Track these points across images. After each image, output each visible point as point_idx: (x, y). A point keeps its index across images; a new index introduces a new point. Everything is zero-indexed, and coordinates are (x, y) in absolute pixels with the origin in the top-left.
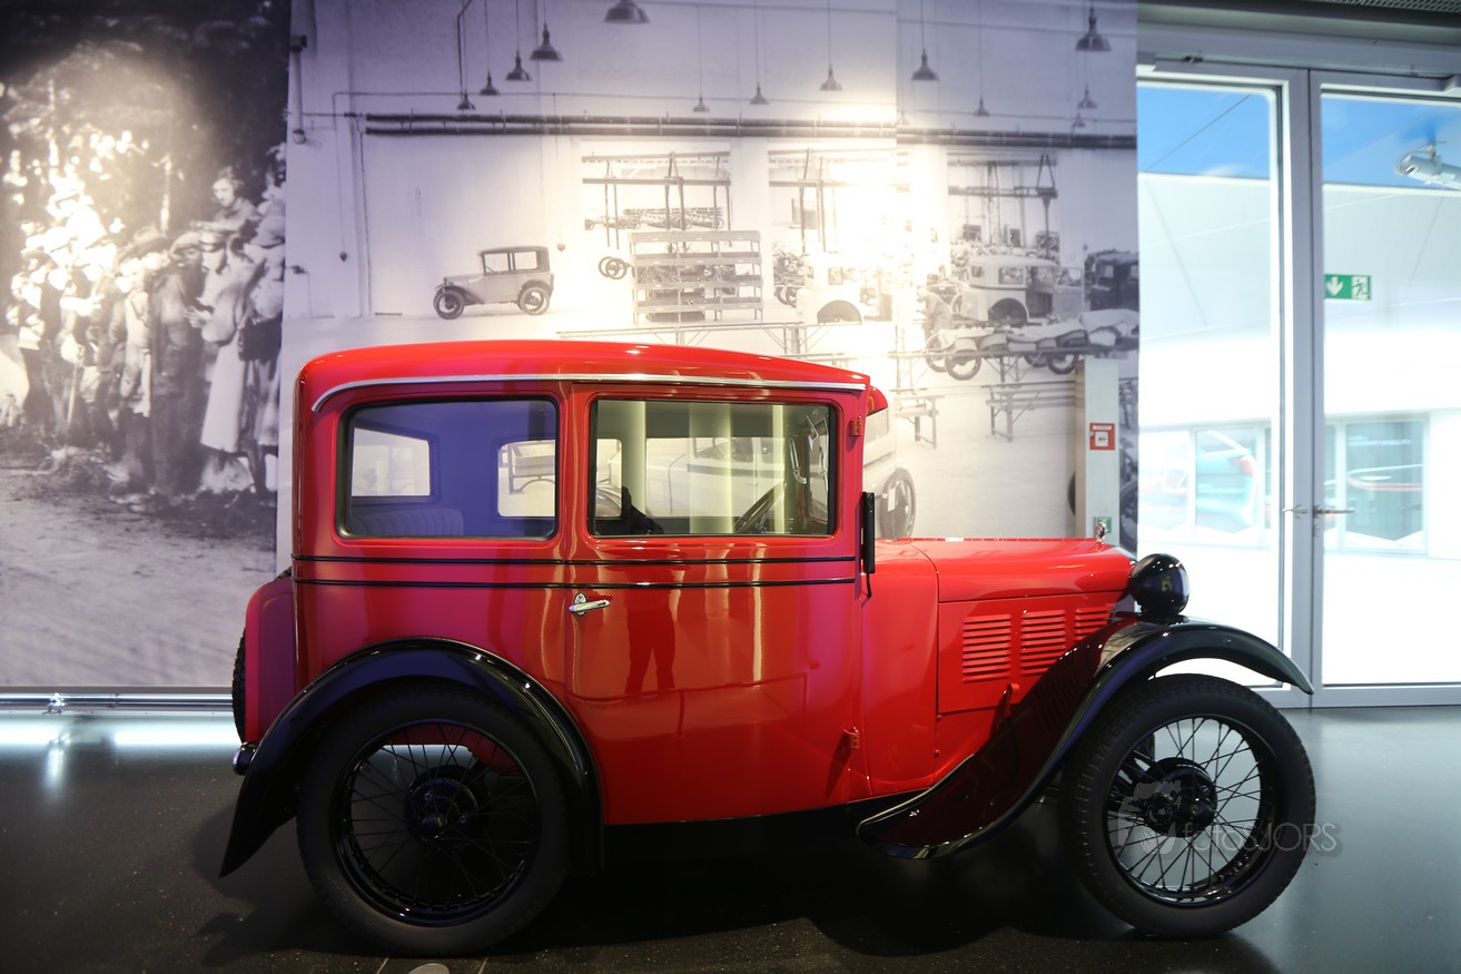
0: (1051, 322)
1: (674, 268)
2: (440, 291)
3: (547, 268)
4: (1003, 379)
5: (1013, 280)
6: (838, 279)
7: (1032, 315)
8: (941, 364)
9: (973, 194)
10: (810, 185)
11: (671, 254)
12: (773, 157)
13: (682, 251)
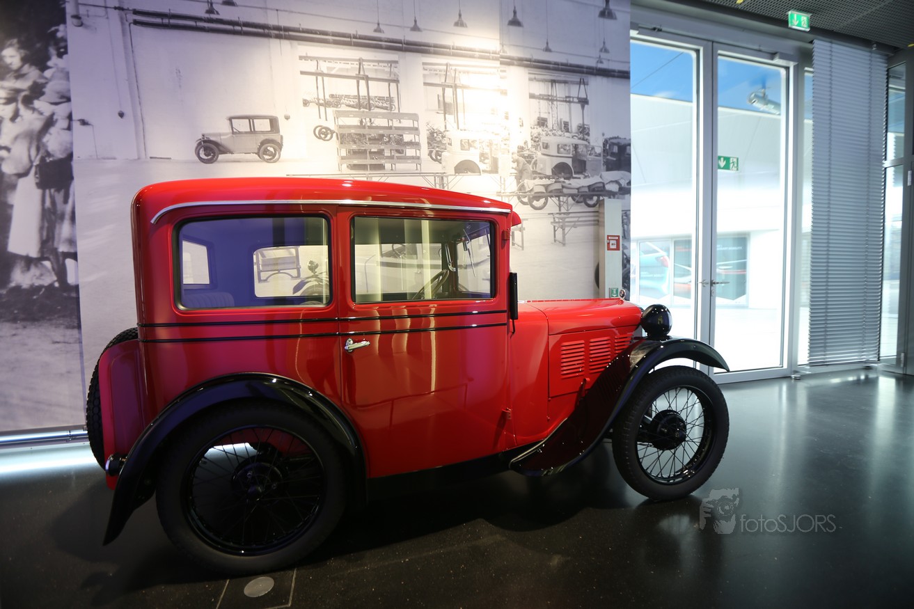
0: (586, 177)
1: (364, 135)
2: (200, 144)
3: (278, 131)
4: (560, 210)
5: (565, 152)
6: (467, 146)
7: (576, 173)
8: (526, 200)
9: (543, 99)
10: (448, 86)
11: (362, 126)
12: (425, 67)
13: (369, 124)
